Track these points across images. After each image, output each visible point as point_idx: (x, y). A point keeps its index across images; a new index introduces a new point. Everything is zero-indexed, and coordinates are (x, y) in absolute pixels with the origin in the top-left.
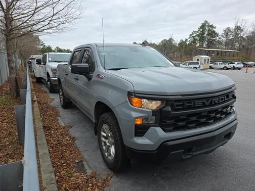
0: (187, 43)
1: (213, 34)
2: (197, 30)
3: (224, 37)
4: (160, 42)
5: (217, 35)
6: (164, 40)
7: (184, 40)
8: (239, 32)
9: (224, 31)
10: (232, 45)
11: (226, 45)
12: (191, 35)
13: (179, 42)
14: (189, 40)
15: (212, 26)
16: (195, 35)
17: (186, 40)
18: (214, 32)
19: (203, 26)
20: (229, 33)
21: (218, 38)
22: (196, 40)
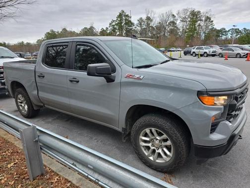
0: (108, 32)
1: (129, 23)
2: (115, 19)
3: (139, 27)
4: (81, 30)
5: (133, 24)
6: (85, 28)
7: (105, 29)
8: (149, 22)
9: (138, 21)
10: (146, 34)
11: (141, 34)
12: (110, 24)
13: (100, 30)
14: (109, 28)
15: (127, 16)
16: (114, 24)
17: (107, 28)
18: (130, 21)
19: (120, 16)
20: (142, 23)
21: (134, 27)
22: (115, 28)
